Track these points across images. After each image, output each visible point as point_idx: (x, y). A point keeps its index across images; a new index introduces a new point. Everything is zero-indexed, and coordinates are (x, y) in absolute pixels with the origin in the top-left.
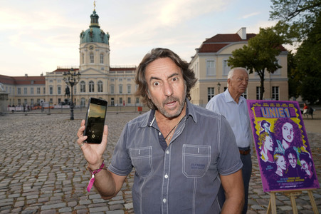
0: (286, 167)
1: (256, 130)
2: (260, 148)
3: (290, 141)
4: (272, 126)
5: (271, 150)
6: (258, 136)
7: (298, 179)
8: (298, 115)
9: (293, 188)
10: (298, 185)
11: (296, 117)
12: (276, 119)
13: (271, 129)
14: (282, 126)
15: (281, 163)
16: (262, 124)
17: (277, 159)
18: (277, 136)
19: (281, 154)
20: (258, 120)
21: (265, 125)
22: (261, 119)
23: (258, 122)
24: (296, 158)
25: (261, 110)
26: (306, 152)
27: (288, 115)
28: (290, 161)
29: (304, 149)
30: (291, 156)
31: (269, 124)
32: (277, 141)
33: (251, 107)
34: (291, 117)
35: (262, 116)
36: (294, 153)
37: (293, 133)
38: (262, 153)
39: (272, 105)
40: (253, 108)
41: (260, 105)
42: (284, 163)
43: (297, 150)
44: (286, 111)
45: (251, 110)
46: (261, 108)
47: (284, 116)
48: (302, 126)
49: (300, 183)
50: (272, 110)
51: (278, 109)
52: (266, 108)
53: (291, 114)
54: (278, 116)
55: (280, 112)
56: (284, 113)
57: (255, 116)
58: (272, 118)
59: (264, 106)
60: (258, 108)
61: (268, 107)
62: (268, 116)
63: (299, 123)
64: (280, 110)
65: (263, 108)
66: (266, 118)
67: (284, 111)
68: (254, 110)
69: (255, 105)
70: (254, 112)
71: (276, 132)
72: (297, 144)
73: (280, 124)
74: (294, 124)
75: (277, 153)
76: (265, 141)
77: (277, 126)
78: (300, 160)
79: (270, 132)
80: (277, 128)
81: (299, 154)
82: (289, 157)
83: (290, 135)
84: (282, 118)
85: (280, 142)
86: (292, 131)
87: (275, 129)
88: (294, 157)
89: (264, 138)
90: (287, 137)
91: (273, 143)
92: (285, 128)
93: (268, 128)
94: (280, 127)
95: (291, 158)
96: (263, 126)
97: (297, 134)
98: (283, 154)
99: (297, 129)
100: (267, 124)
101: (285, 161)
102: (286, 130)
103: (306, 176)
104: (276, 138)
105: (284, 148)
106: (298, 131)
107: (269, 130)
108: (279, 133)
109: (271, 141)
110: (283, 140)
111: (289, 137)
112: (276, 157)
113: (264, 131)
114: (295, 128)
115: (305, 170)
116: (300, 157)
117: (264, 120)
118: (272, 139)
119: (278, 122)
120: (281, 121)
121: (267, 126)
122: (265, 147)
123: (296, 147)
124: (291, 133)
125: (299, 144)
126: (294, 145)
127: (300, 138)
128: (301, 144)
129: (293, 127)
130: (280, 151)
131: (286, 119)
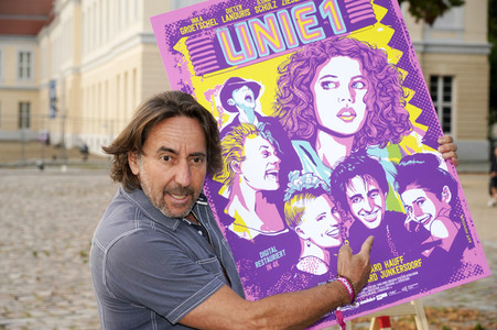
0: (342, 236)
2: (224, 192)
3: (352, 127)
4: (270, 90)
5: (272, 184)
7: (395, 266)
9: (376, 304)
10: (398, 287)
11: (372, 21)
12: (285, 59)
13: (266, 105)
14: (312, 77)
15: (318, 227)
17: (299, 215)
18: (291, 128)
19: (316, 192)
21: (239, 96)
22: (220, 78)
23: (208, 95)
25: (216, 42)
26: (427, 150)
27: (338, 26)
28: (356, 208)
29: (414, 142)
30: (358, 185)
31: (255, 88)
32: (296, 144)
33: (173, 40)
34: (351, 27)
35: (223, 64)
36: (373, 170)
37: (361, 93)
38: (233, 209)
39: (264, 4)
40: (181, 46)
41: (210, 23)
42: (331, 221)
43: (386, 157)
44: (325, 12)
45: (175, 52)
46: (218, 30)
47: (321, 35)
48: (401, 53)
49: (402, 279)
50: (266, 26)
51: (292, 11)
52: (237, 25)
53: (350, 16)
54: (293, 43)
55: (303, 20)
56: (316, 23)
57: (193, 72)
58: (266, 59)
59: (229, 22)
60: (204, 37)
61: (248, 17)
62: (249, 56)
63: (390, 44)
64: (300, 15)
65: (225, 29)
66: (241, 66)
67: (318, 14)
68: (186, 52)
69: (191, 29)
70: (187, 57)
71: (288, 109)
72: (381, 132)
73: (305, 71)
74: (365, 54)
75: (297, 192)
76: (243, 159)
77: (291, 83)
78: (401, 191)
79: (260, 118)
80: (291, 92)
81: (394, 170)
82: (350, 193)
83: (351, 105)
84: (310, 44)
85: (307, 145)
86: (360, 85)
87: (282, 102)
88: (372, 187)
89: (237, 149)
90: (339, 116)
91: (277, 159)
92: (325, 84)
93: (252, 105)
94: (303, 87)
95: (360, 196)
96: (231, 102)
97: (382, 89)
98: (324, 187)
99: (381, 69)
100: (245, 91)
101: (332, 212)
102: (332, 92)
103: (428, 246)
104: (290, 135)
105: (325, 163)
106: (386, 77)
107: (256, 113)
108: (303, 111)
109: (267, 154)
110: (321, 134)
111: (346, 114)
112: (296, 209)
113: (236, 122)
114: (370, 68)
115: (422, 225)
116: (397, 179)
117: (232, 80)
118: (274, 145)
119: (293, 69)
120: (308, 60)
121: (248, 97)
122: (243, 185)
123: (380, 143)
124: (353, 95)
125: (392, 129)
126: (370, 140)
127: (393, 103)
128: (401, 126)
129: (364, 67)
130: (308, 181)
131: (328, 45)
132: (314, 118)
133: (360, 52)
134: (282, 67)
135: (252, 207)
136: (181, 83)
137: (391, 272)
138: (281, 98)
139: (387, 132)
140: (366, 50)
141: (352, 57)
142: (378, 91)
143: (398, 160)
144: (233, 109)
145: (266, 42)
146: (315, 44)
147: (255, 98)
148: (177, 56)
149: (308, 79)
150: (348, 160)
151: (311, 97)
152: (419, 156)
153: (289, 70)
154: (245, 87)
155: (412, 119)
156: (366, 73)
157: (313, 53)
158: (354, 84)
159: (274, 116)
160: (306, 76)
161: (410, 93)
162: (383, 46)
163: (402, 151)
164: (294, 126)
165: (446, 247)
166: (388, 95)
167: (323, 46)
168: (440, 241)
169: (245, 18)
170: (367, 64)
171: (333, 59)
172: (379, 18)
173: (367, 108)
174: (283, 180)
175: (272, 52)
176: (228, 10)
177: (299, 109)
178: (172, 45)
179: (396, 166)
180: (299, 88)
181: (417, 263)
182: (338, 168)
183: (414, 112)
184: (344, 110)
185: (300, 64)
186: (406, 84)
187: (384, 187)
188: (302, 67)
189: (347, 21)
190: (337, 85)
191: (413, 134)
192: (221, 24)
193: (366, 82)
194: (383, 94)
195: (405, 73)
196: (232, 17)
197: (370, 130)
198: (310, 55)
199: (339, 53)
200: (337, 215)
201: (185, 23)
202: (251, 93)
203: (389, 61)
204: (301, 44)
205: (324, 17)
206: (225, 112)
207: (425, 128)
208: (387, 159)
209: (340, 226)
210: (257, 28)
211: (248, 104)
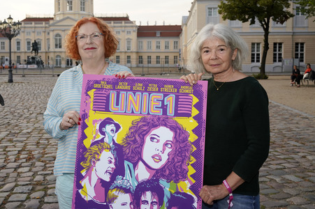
1: (84, 137)
2: (83, 173)
3: (157, 166)
4: (124, 131)
5: (107, 178)
6: (85, 149)
8: (195, 112)
11: (189, 115)
12: (137, 118)
13: (119, 138)
14: (147, 132)
17: (115, 198)
18: (127, 154)
19: (126, 191)
20: (95, 117)
21: (109, 128)
22: (103, 116)
23: (94, 122)
24: (160, 203)
25: (108, 97)
26: (190, 193)
27: (171, 111)
29: (185, 186)
30: (148, 196)
31: (118, 127)
32: (126, 163)
33: (89, 88)
34: (177, 114)
35: (107, 109)
36: (159, 192)
37: (168, 150)
38: (84, 183)
39: (139, 86)
40: (91, 93)
41: (109, 86)
43: (168, 188)
44: (167, 101)
45: (87, 95)
47: (160, 113)
48: (197, 138)
50: (135, 98)
51: (151, 95)
52: (122, 92)
53: (179, 109)
54: (145, 111)
55: (154, 102)
56: (160, 106)
57: (92, 108)
58: (129, 115)
59: (118, 89)
60: (103, 92)
61: (128, 90)
62: (121, 110)
63: (193, 131)
64: (154, 99)
65: (115, 92)
66: (115, 113)
67: (163, 101)
68: (92, 97)
69: (99, 86)
70: (92, 100)
71: (129, 144)
72: (170, 174)
73: (145, 128)
74: (178, 131)
75: (117, 187)
76: (99, 160)
77: (136, 132)
79: (114, 143)
80: (134, 136)
81: (169, 196)
82: (143, 199)
83: (161, 154)
84: (153, 115)
85: (131, 165)
86: (170, 146)
87: (128, 139)
88: (155, 200)
89: (98, 154)
90: (153, 157)
91: (114, 167)
92: (152, 139)
93: (113, 135)
94: (141, 135)
95: (147, 202)
96: (104, 130)
97: (179, 152)
98: (131, 190)
99: (184, 142)
100: (112, 127)
101: (130, 204)
102: (154, 144)
104: (125, 157)
105: (137, 178)
106: (184, 147)
107: (113, 140)
108: (136, 148)
109: (111, 162)
110: (140, 163)
111: (156, 158)
112: (113, 195)
113: (102, 140)
114: (178, 139)
116: (169, 201)
117: (109, 118)
118: (115, 159)
119: (140, 124)
120: (148, 123)
121: (112, 130)
122: (93, 172)
123: (168, 179)
124: (164, 150)
125: (177, 175)
126: (163, 176)
127: (183, 162)
129: (175, 137)
130: (125, 184)
131: (161, 119)
132: (140, 153)
133: (176, 129)
134: (135, 122)
135: (93, 185)
136: (84, 111)
138: (128, 137)
139: (174, 175)
140: (180, 129)
141: (171, 130)
142: (177, 152)
143: (173, 192)
144: (103, 133)
145: (132, 106)
146: (155, 116)
147: (116, 132)
148: (88, 97)
149: (145, 133)
150: (148, 181)
151: (143, 142)
152: (185, 194)
153: (137, 124)
154: (113, 125)
156: (175, 141)
157: (152, 120)
160: (145, 131)
161: (193, 160)
162: (189, 130)
163: (177, 188)
166: (181, 157)
167: (159, 119)
169: (127, 90)
170: (177, 137)
171: (161, 127)
172: (193, 115)
173: (168, 159)
175: (133, 112)
176: (120, 83)
177: (134, 146)
178: (87, 91)
179: (171, 194)
180: (139, 136)
182: (142, 183)
183: (191, 171)
184: (156, 155)
185: (144, 123)
186: (193, 154)
188: (144, 125)
189: (176, 110)
190: (158, 141)
191: (187, 182)
192: (114, 89)
193: (173, 146)
194: (179, 155)
195: (195, 149)
196: (121, 87)
197: (165, 171)
198: (150, 121)
199: (165, 125)
200: (132, 206)
201: (97, 82)
202: (115, 129)
203: (189, 139)
204: (148, 114)
205: (165, 104)
206: (99, 133)
207: (194, 181)
208: (168, 189)
210: (131, 98)
211: (111, 133)
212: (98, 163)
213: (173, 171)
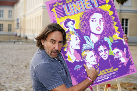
0: (97, 62)
2: (65, 50)
3: (100, 32)
4: (78, 22)
7: (111, 70)
9: (106, 80)
10: (112, 75)
11: (105, 3)
13: (77, 26)
14: (89, 18)
15: (91, 60)
16: (66, 23)
17: (85, 56)
19: (90, 50)
21: (69, 24)
22: (64, 19)
23: (61, 23)
25: (63, 9)
26: (120, 38)
27: (96, 5)
28: (101, 54)
29: (116, 36)
31: (74, 21)
32: (85, 37)
33: (51, 8)
34: (99, 5)
35: (65, 15)
37: (102, 23)
38: (68, 54)
40: (54, 10)
41: (61, 4)
42: (94, 57)
44: (93, 1)
45: (52, 12)
46: (63, 6)
47: (91, 7)
48: (113, 12)
49: (113, 73)
50: (76, 5)
52: (69, 4)
53: (99, 2)
54: (84, 9)
55: (86, 3)
56: (90, 4)
57: (57, 17)
58: (76, 14)
59: (66, 3)
60: (60, 7)
61: (72, 2)
62: (72, 13)
63: (110, 10)
64: (86, 2)
65: (66, 5)
66: (70, 15)
68: (55, 12)
69: (56, 5)
70: (55, 13)
71: (82, 27)
72: (108, 34)
74: (103, 12)
75: (85, 50)
76: (70, 41)
77: (83, 20)
78: (113, 50)
79: (75, 30)
80: (83, 23)
81: (111, 44)
82: (99, 50)
83: (99, 26)
84: (88, 10)
85: (88, 37)
86: (102, 21)
87: (81, 25)
88: (105, 49)
89: (69, 38)
90: (96, 29)
91: (80, 41)
92: (92, 21)
93: (73, 26)
94: (86, 21)
95: (102, 51)
96: (67, 25)
97: (108, 22)
98: (92, 48)
99: (108, 16)
100: (71, 22)
101: (94, 55)
102: (94, 22)
103: (120, 64)
104: (83, 34)
105: (93, 42)
106: (109, 19)
107: (74, 28)
108: (86, 28)
109: (77, 39)
110: (92, 34)
111: (98, 29)
112: (85, 54)
114: (104, 16)
115: (118, 59)
116: (112, 46)
117: (67, 19)
118: (79, 37)
119: (84, 16)
120: (88, 14)
121: (72, 24)
122: (70, 48)
123: (107, 36)
124: (100, 24)
125: (111, 33)
126: (105, 36)
127: (111, 26)
128: (113, 32)
129: (103, 16)
130: (88, 47)
131: (93, 10)
132: (89, 30)
133: (102, 12)
134: (81, 16)
136: (54, 20)
137: (110, 72)
138: (81, 24)
139: (109, 34)
140: (104, 11)
141: (100, 13)
142: (107, 22)
143: (112, 41)
144: (68, 27)
145: (77, 9)
146: (90, 10)
147: (74, 24)
148: (53, 12)
150: (99, 41)
151: (89, 24)
152: (118, 40)
153: (83, 17)
154: (71, 21)
155: (116, 30)
156: (103, 18)
157: (89, 12)
158: (100, 20)
159: (79, 29)
160: (87, 18)
161: (115, 23)
162: (108, 10)
163: (113, 39)
164: (84, 32)
165: (125, 65)
166: (109, 24)
167: (92, 10)
168: (123, 63)
170: (104, 15)
172: (107, 3)
173: (104, 27)
174: (81, 47)
175: (78, 12)
176: (66, 0)
177: (85, 27)
178: (51, 10)
179: (112, 43)
180: (86, 22)
181: (117, 69)
182: (96, 43)
183: (117, 28)
184: (98, 27)
185: (86, 15)
186: (114, 21)
187: (108, 49)
189: (98, 3)
190: (96, 21)
191: (116, 34)
192: (64, 4)
193: (103, 20)
194: (108, 23)
195: (114, 18)
196: (67, 2)
197: (105, 33)
198: (88, 12)
199: (96, 12)
200: (96, 56)
201: (55, 4)
202: (72, 23)
203: (110, 14)
204: (86, 10)
205: (92, 2)
207: (119, 33)
208: (109, 41)
209: (97, 59)
210: (74, 5)
211: (72, 26)
212: (71, 42)
213: (108, 32)
